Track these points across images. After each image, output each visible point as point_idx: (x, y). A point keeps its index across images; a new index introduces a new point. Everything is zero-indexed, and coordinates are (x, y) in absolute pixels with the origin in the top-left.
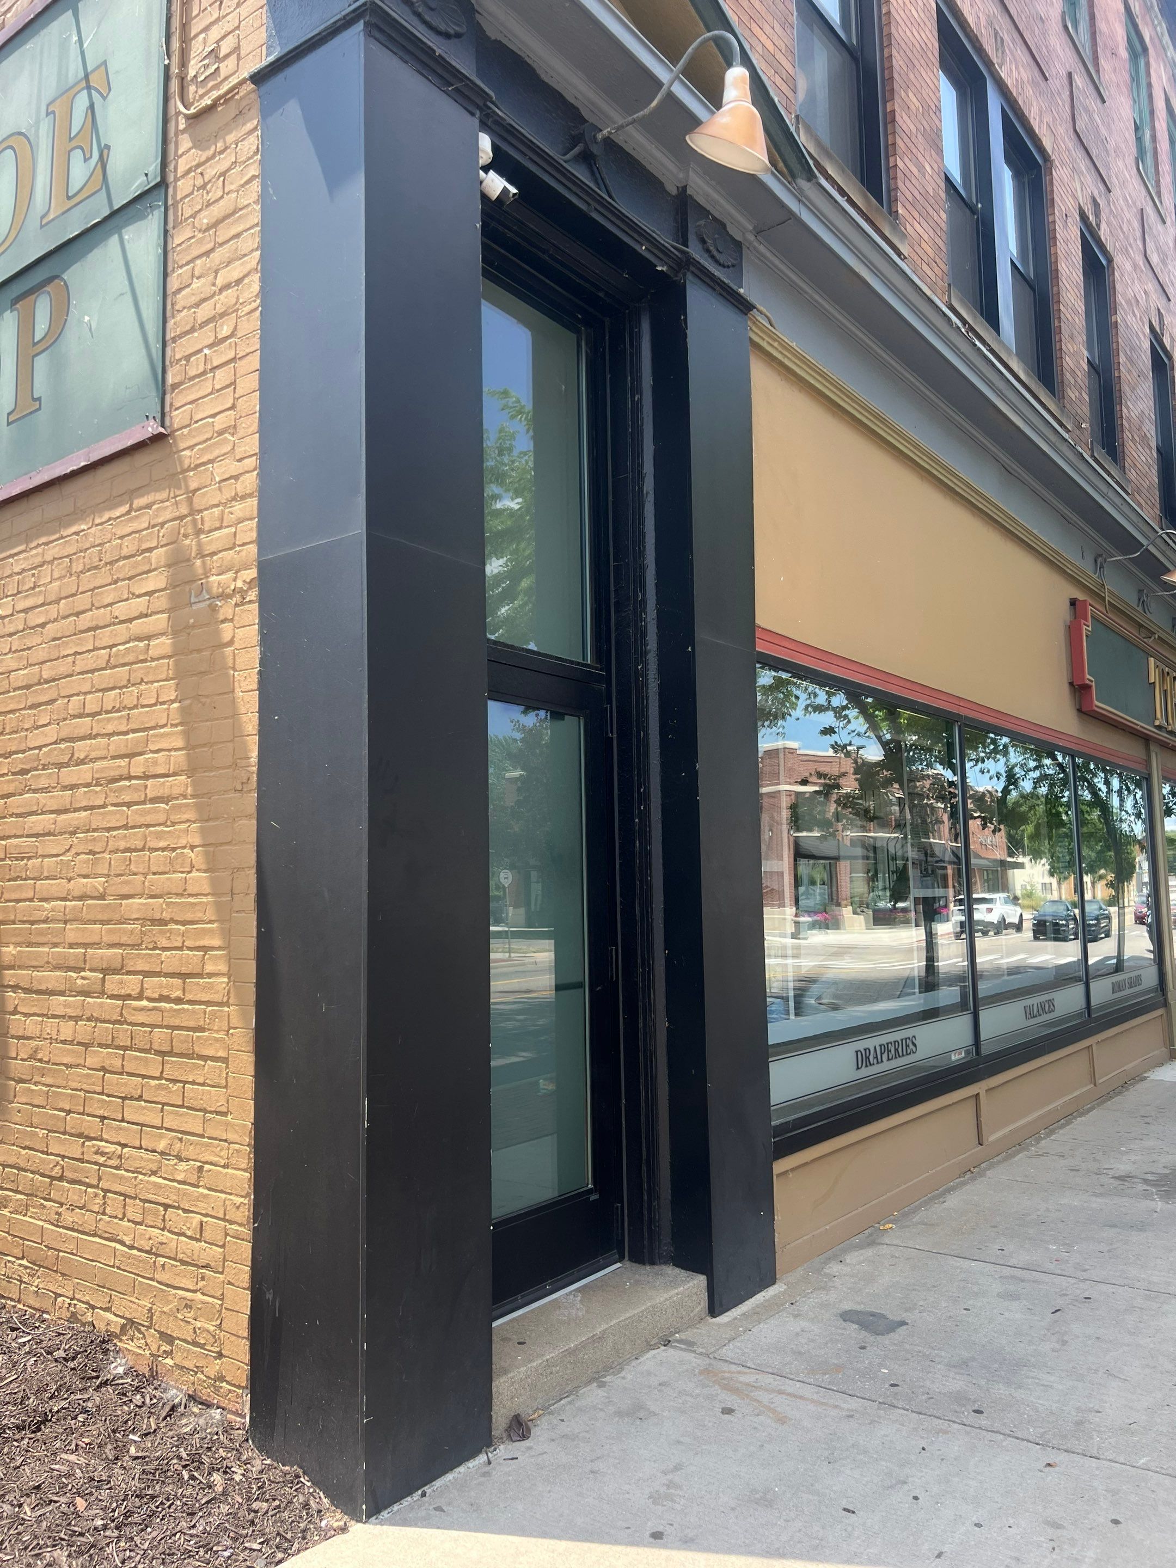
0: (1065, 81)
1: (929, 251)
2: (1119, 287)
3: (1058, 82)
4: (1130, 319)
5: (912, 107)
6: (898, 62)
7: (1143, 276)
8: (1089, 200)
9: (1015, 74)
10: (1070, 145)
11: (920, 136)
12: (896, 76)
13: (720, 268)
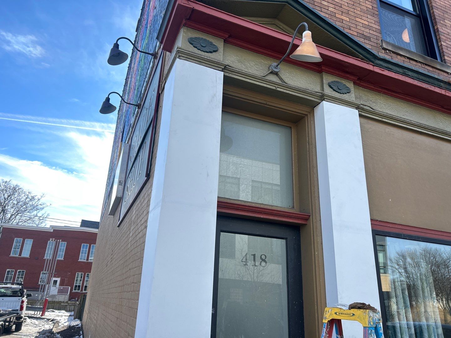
5: (448, 25)
12: (436, 17)
13: (342, 95)
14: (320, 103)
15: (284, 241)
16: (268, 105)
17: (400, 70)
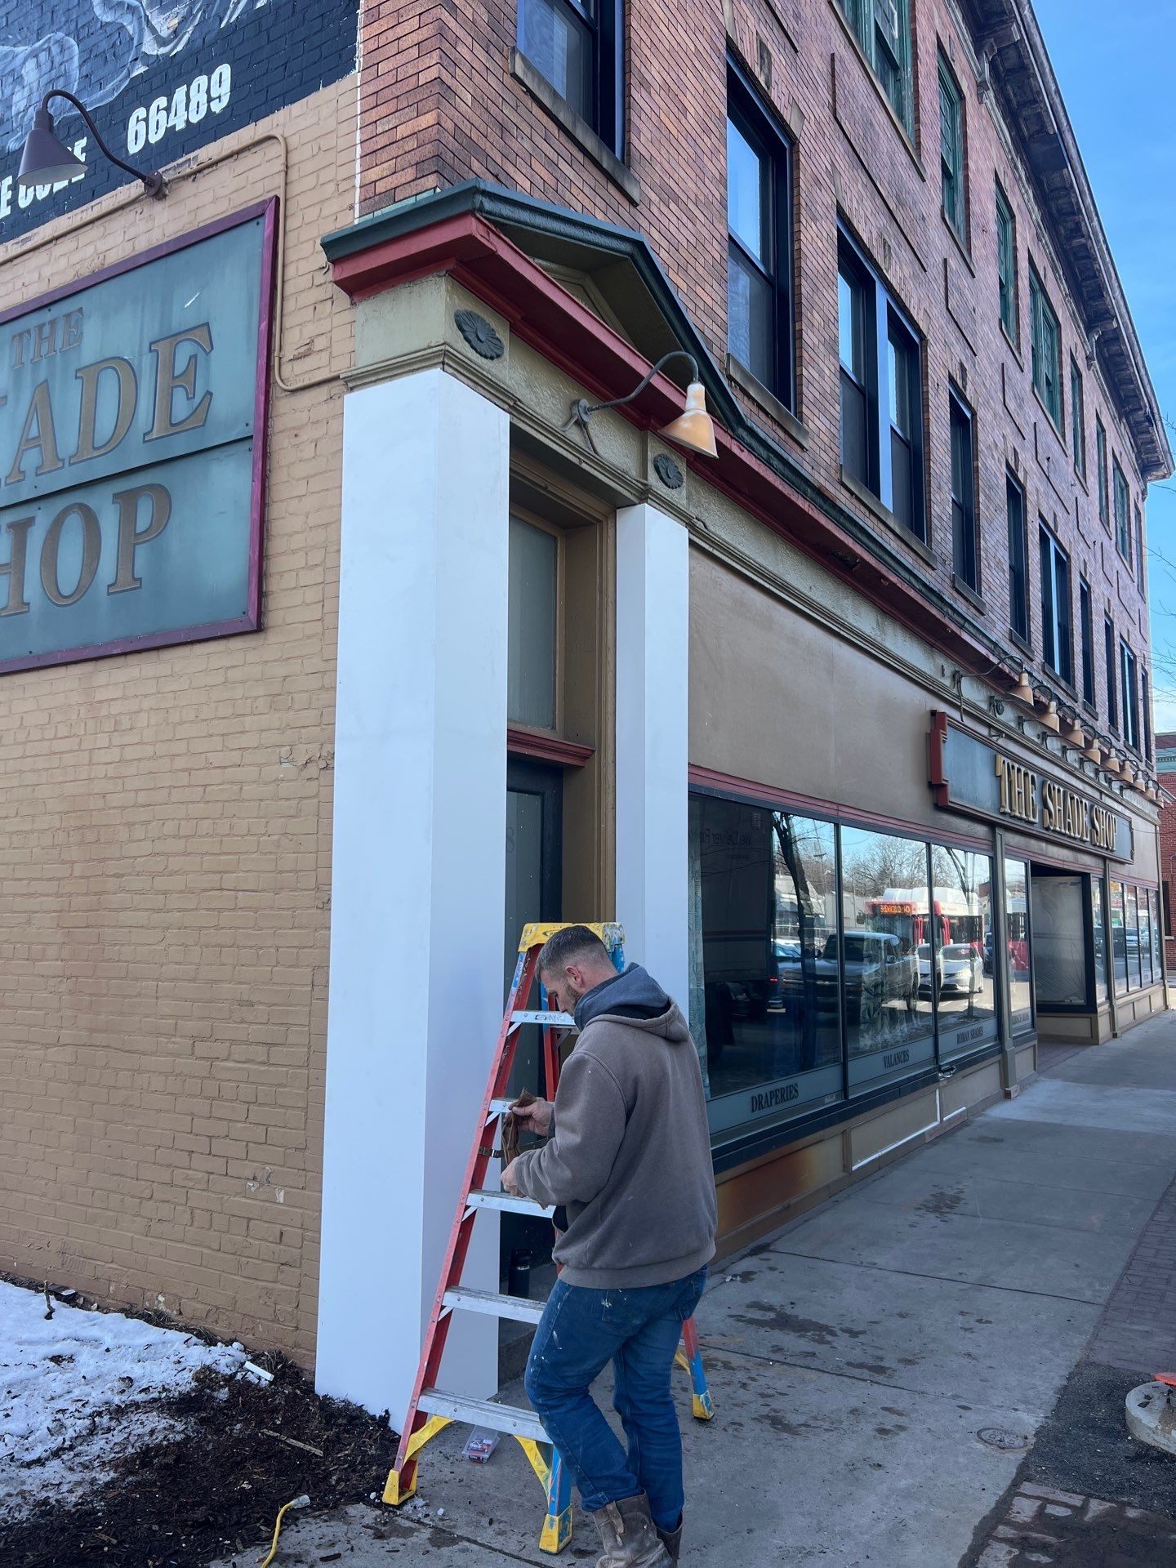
0: (941, 267)
1: (826, 439)
2: (981, 436)
3: (935, 271)
4: (990, 462)
5: (816, 324)
6: (806, 289)
7: (1003, 422)
8: (958, 366)
9: (899, 274)
10: (943, 322)
11: (821, 347)
12: (804, 301)
13: (670, 490)
14: (635, 504)
15: (536, 801)
16: (549, 492)
17: (764, 453)
